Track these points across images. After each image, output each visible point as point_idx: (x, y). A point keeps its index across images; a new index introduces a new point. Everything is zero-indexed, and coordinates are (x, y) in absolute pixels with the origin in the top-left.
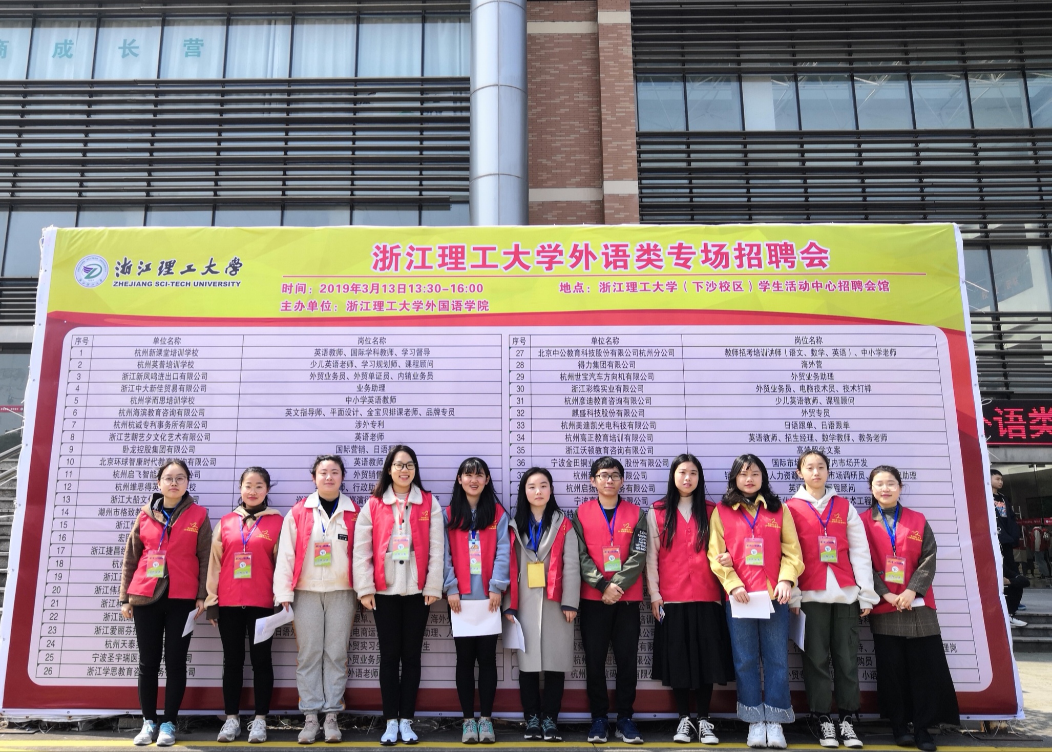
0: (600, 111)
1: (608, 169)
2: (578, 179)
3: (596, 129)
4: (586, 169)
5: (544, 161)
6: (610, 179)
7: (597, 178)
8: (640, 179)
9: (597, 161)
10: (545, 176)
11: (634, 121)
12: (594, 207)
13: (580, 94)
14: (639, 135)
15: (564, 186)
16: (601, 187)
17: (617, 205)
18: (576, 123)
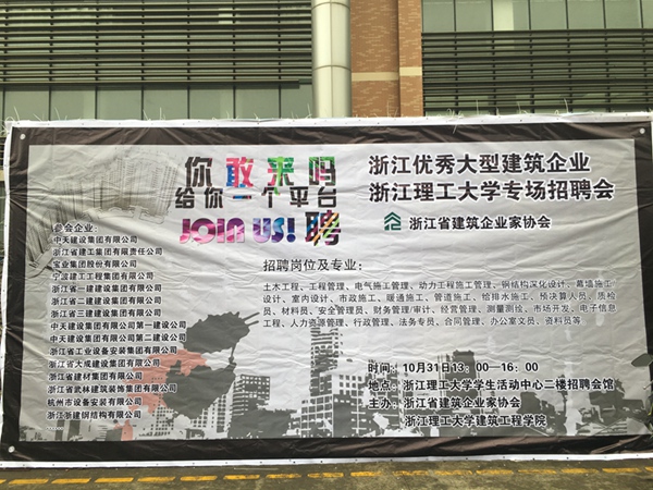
0: (397, 18)
1: (402, 58)
2: (383, 66)
3: (395, 31)
4: (388, 59)
5: (361, 54)
6: (404, 66)
7: (395, 65)
8: (423, 65)
9: (395, 53)
10: (361, 64)
11: (420, 25)
12: (393, 85)
13: (385, 6)
14: (423, 35)
15: (373, 71)
16: (398, 71)
17: (408, 84)
18: (382, 27)
